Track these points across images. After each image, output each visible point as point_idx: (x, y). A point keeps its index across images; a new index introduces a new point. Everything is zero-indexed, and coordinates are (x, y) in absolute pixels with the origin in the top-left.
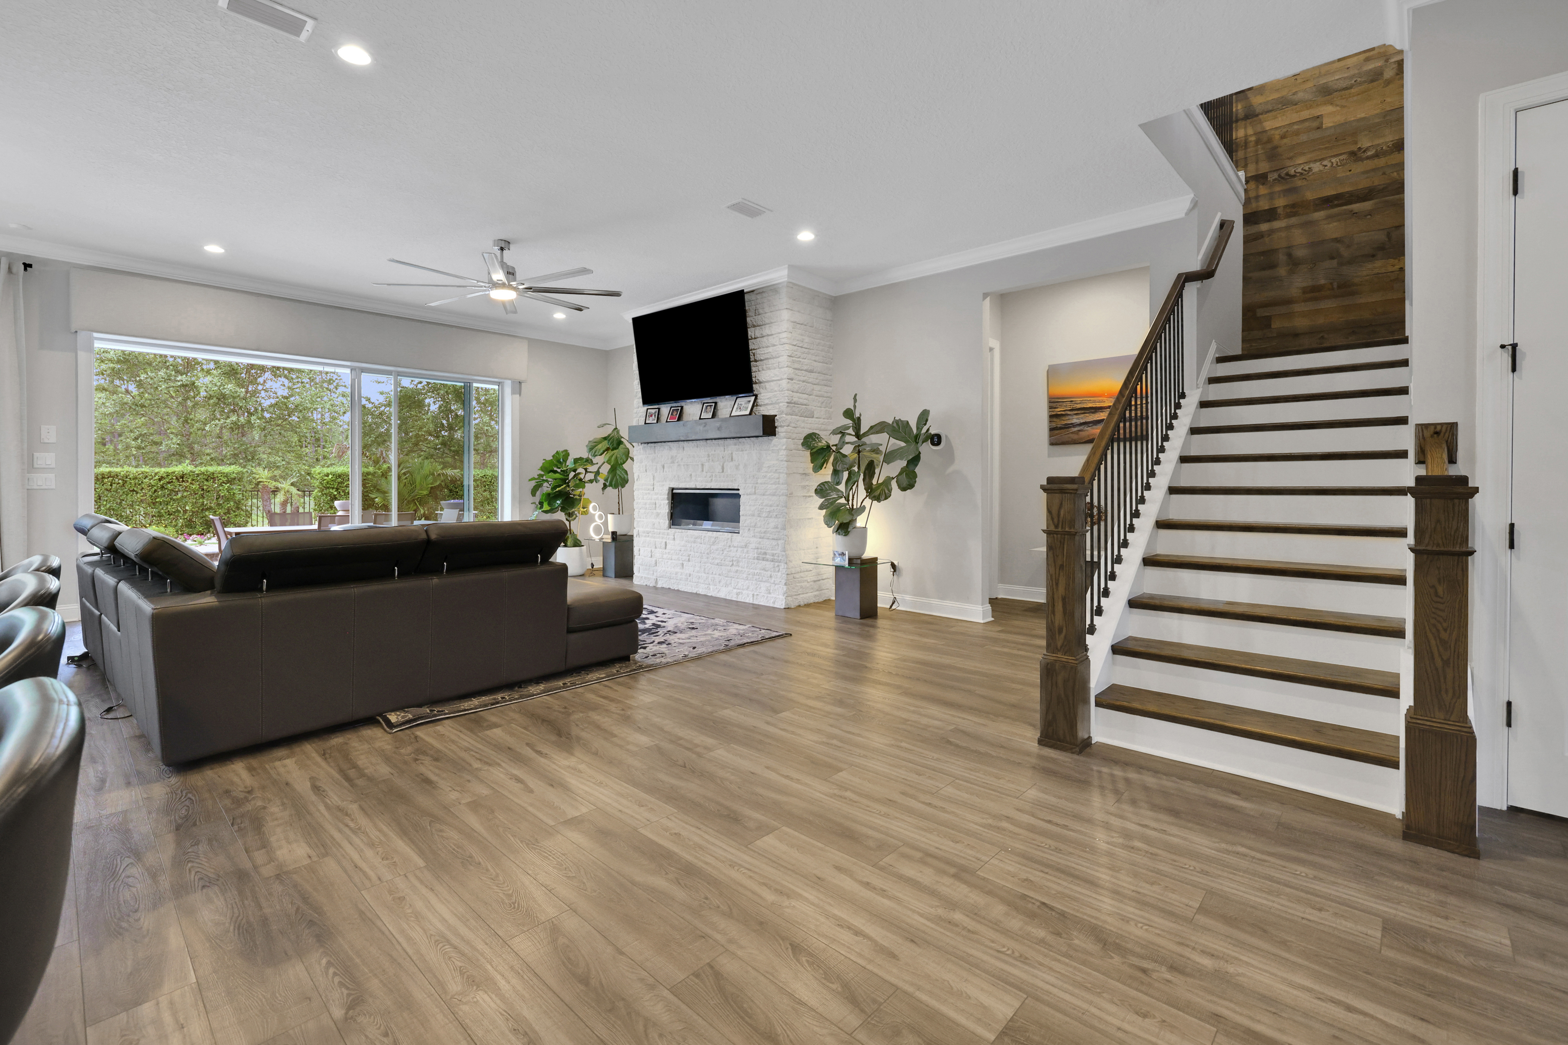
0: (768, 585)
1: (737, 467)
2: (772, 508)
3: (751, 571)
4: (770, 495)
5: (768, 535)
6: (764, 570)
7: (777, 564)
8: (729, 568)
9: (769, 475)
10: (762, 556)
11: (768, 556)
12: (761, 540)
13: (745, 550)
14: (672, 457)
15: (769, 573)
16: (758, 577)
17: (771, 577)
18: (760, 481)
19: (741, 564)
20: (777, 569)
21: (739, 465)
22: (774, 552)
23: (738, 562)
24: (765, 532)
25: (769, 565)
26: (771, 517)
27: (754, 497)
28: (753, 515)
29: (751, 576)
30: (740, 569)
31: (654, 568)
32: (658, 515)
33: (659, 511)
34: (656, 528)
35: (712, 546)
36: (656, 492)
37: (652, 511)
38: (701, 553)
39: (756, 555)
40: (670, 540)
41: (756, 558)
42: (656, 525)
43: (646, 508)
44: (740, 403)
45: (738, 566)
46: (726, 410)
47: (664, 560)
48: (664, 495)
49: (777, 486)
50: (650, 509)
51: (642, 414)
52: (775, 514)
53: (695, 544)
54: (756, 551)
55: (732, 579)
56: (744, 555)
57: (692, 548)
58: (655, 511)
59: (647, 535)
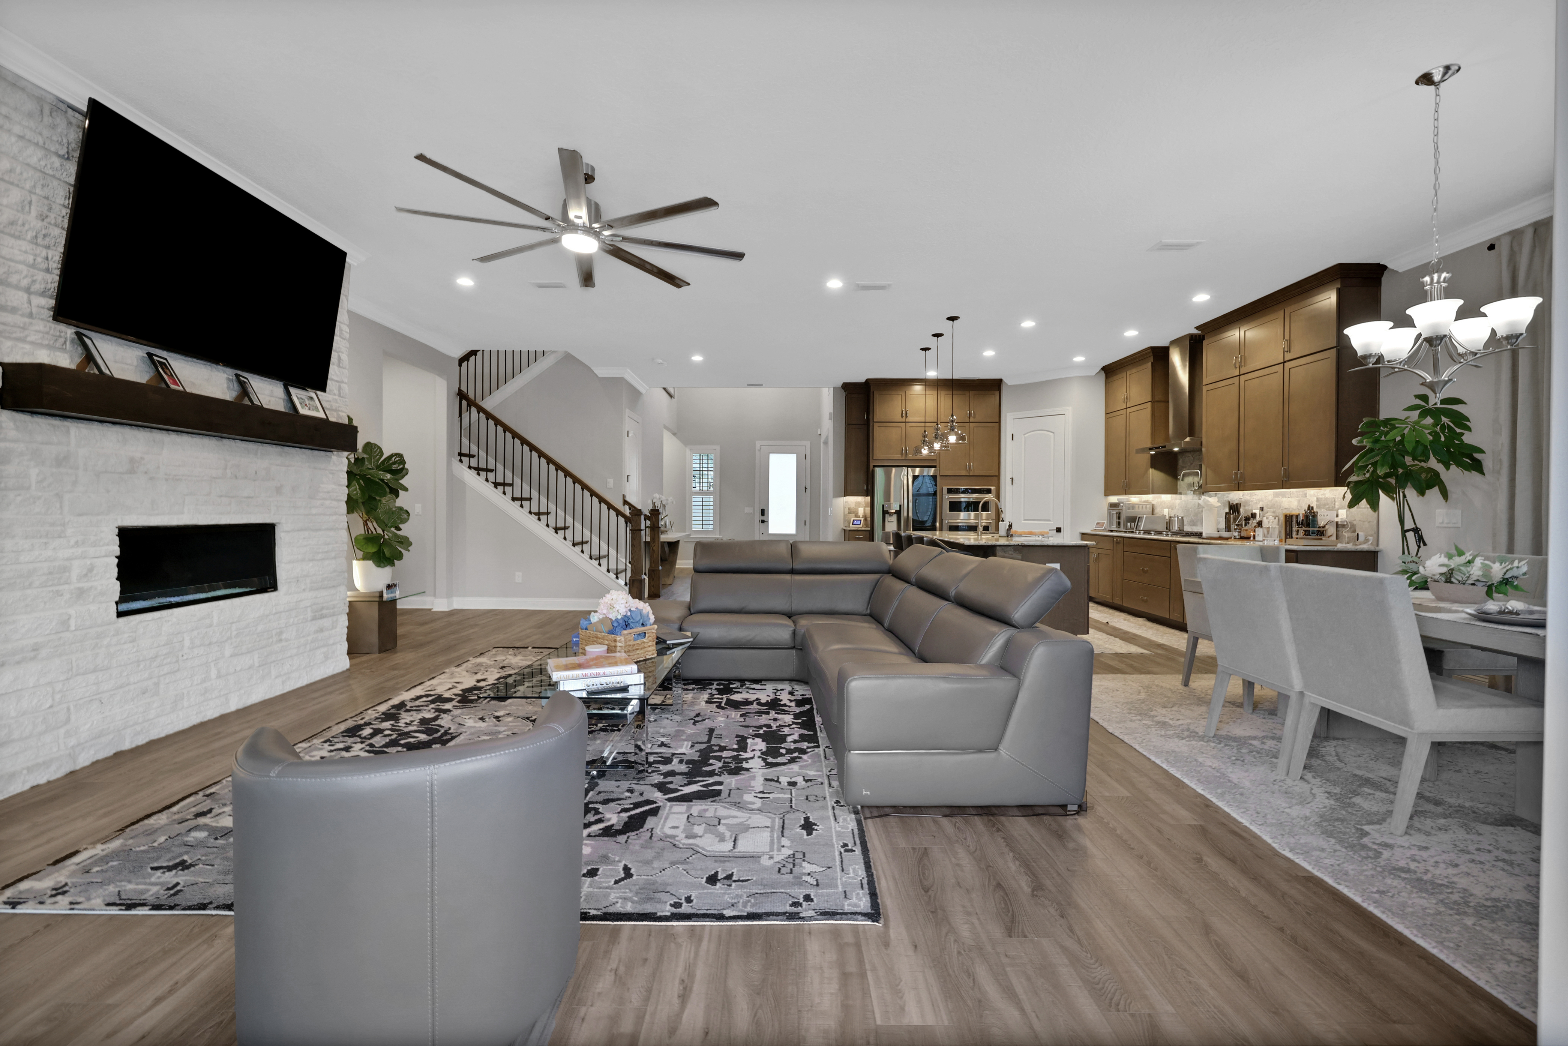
0: (326, 649)
2: (330, 547)
3: (303, 640)
5: (325, 582)
6: (322, 630)
7: (336, 618)
8: (268, 649)
10: (319, 614)
12: (316, 592)
13: (294, 613)
15: (327, 633)
16: (312, 645)
17: (329, 636)
18: (313, 511)
20: (336, 625)
21: (281, 486)
22: (334, 603)
24: (322, 580)
26: (327, 559)
29: (302, 648)
30: (284, 643)
31: (62, 731)
32: (81, 593)
33: (85, 585)
34: (73, 628)
35: (234, 625)
36: (72, 542)
37: (55, 588)
38: (210, 644)
39: (309, 615)
40: (125, 643)
41: (309, 618)
42: (72, 624)
43: (30, 584)
44: (299, 396)
45: (281, 640)
46: (273, 399)
47: (98, 696)
48: (108, 545)
49: (334, 518)
50: (50, 583)
51: (26, 332)
52: (333, 554)
53: (195, 633)
54: (309, 609)
55: (273, 665)
56: (292, 620)
57: (187, 643)
58: (66, 587)
59: (32, 654)
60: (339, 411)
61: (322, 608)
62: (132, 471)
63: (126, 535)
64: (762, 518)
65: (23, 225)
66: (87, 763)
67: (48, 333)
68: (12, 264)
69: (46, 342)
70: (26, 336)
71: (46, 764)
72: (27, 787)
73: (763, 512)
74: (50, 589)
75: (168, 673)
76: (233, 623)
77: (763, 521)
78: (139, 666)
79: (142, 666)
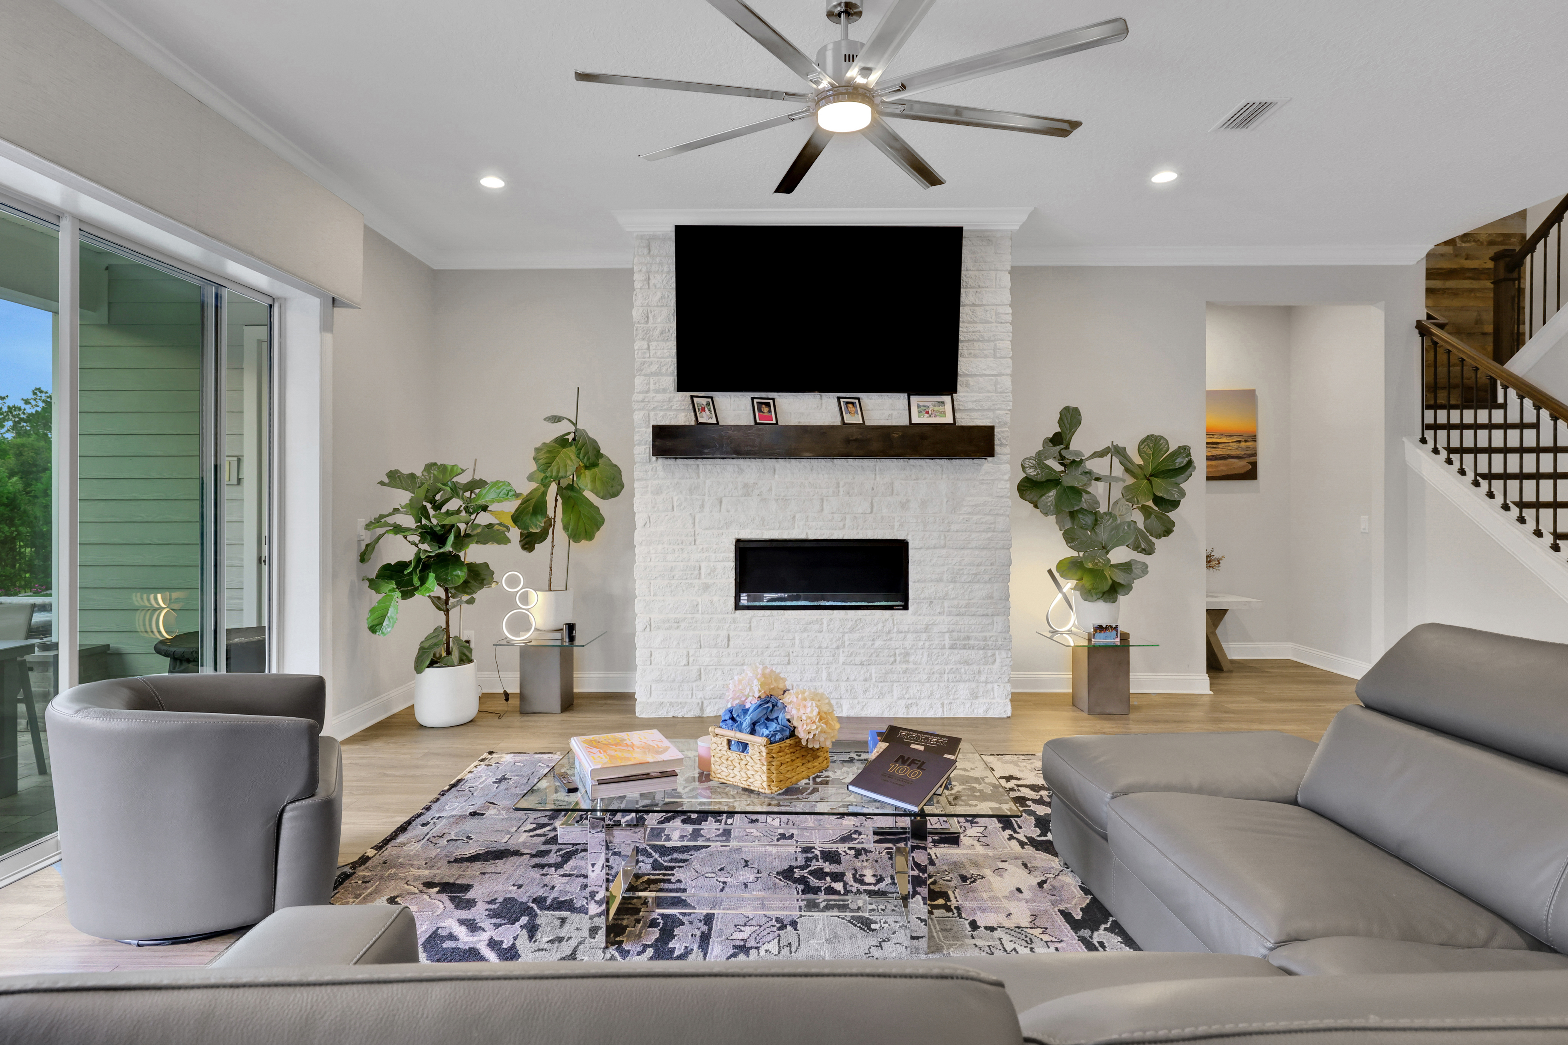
0: (974, 685)
1: (904, 505)
2: (982, 568)
3: (937, 668)
4: (976, 548)
5: (974, 609)
6: (967, 663)
7: (990, 653)
8: (888, 667)
9: (975, 518)
10: (961, 643)
11: (972, 642)
12: (958, 618)
13: (924, 636)
14: (746, 486)
15: (975, 667)
16: (952, 676)
17: (979, 672)
18: (954, 527)
19: (912, 658)
20: (991, 660)
21: (908, 501)
22: (988, 634)
23: (907, 654)
24: (967, 606)
25: (972, 654)
26: (978, 582)
27: (944, 552)
28: (940, 580)
29: (936, 676)
30: (911, 666)
31: (694, 684)
32: (706, 587)
33: (710, 582)
34: (700, 612)
35: (846, 635)
36: (701, 547)
37: (690, 581)
38: (820, 647)
39: (947, 642)
40: (741, 631)
41: (947, 646)
42: (700, 607)
43: (673, 577)
44: (921, 404)
45: (908, 662)
46: (895, 413)
47: (722, 667)
48: (724, 552)
49: (990, 535)
50: (685, 577)
51: (671, 404)
52: (987, 578)
53: (805, 634)
54: (947, 635)
55: (895, 684)
56: (921, 643)
57: (797, 641)
58: (697, 581)
59: (676, 625)
60: (995, 409)
61: (968, 638)
62: (747, 494)
63: (742, 546)
65: (669, 331)
66: (712, 715)
67: (684, 400)
68: (663, 360)
69: (683, 408)
70: (671, 407)
71: (683, 705)
72: (670, 715)
74: (687, 581)
75: (778, 664)
76: (844, 633)
78: (752, 651)
79: (754, 653)
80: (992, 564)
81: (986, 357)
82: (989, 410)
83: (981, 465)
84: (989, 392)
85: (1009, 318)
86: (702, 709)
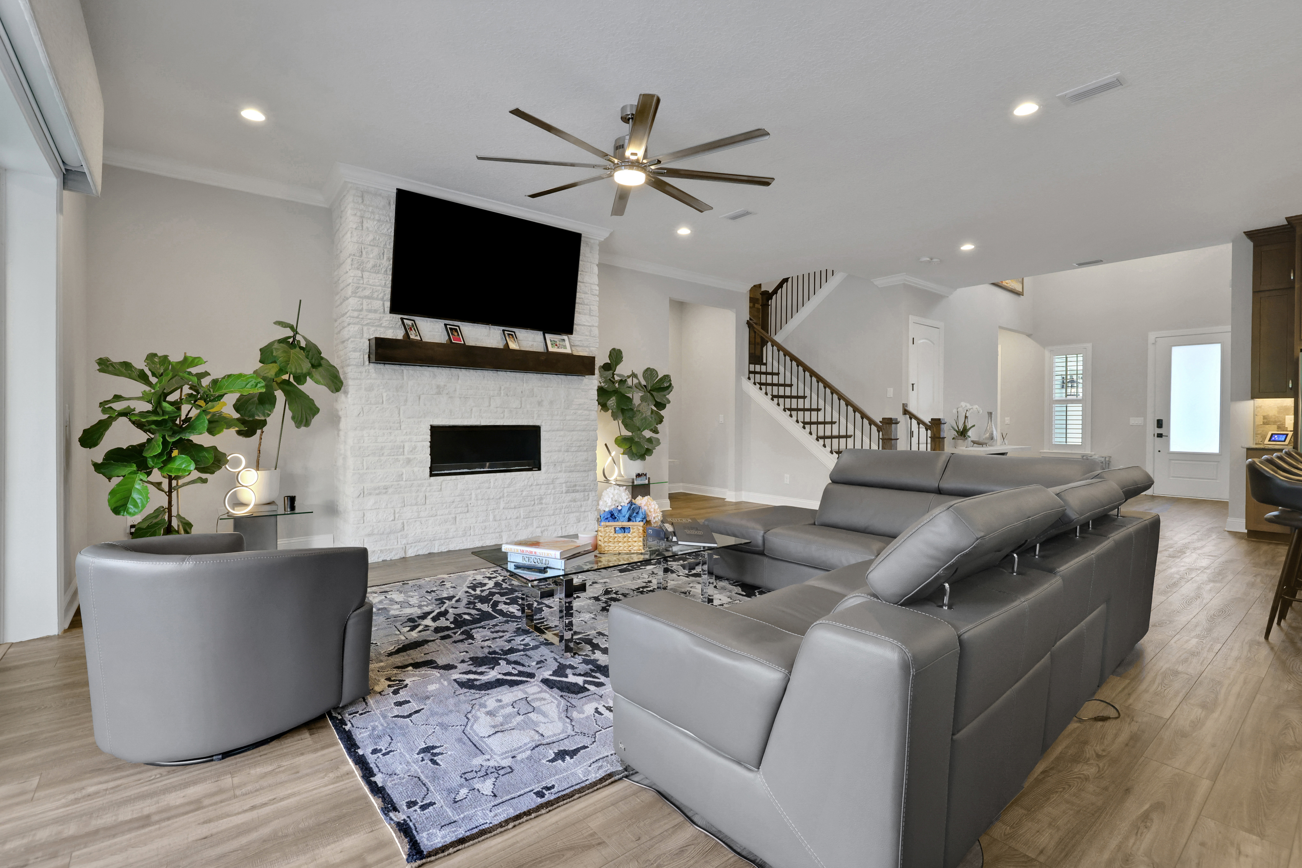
0: (578, 514)
1: (540, 403)
2: (583, 443)
3: (558, 505)
4: (580, 430)
5: (578, 468)
6: (575, 501)
7: (586, 494)
8: (531, 508)
9: (580, 412)
10: (572, 489)
11: (577, 488)
12: (570, 474)
13: (551, 486)
14: (438, 387)
15: (579, 503)
16: (567, 510)
17: (581, 506)
18: (568, 418)
19: (544, 501)
20: (587, 498)
21: (542, 401)
22: (586, 482)
23: (541, 499)
24: (575, 465)
25: (578, 496)
26: (580, 451)
27: (562, 433)
28: (560, 451)
29: (558, 510)
30: (544, 506)
31: (399, 534)
32: (409, 461)
33: (411, 457)
34: (404, 480)
35: (505, 489)
36: (405, 431)
37: (396, 457)
38: (488, 499)
39: (564, 489)
40: (435, 491)
41: (564, 492)
42: (404, 476)
43: (383, 454)
44: (552, 340)
45: (541, 503)
46: (535, 344)
47: (419, 519)
48: (423, 435)
49: (586, 422)
50: (393, 454)
51: (381, 322)
52: (585, 448)
53: (479, 491)
54: (564, 485)
55: (535, 519)
56: (549, 491)
57: (473, 496)
58: (401, 457)
59: (384, 491)
60: (590, 347)
61: (575, 486)
62: (439, 393)
63: (435, 431)
64: (1159, 431)
65: (380, 266)
66: (413, 555)
67: (392, 320)
68: (374, 287)
69: (391, 326)
70: (381, 324)
71: (391, 550)
72: (380, 560)
73: (1160, 424)
74: (393, 457)
75: (461, 513)
76: (505, 488)
77: (1160, 436)
78: (443, 506)
79: (444, 506)
80: (588, 440)
81: (585, 314)
82: (587, 347)
83: (582, 380)
84: (587, 336)
85: (597, 293)
86: (405, 552)
